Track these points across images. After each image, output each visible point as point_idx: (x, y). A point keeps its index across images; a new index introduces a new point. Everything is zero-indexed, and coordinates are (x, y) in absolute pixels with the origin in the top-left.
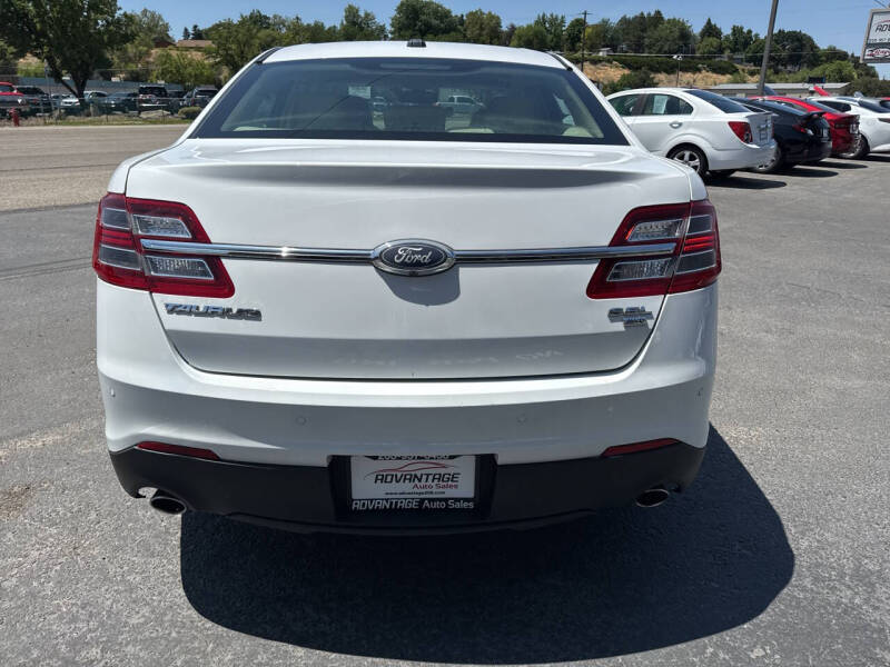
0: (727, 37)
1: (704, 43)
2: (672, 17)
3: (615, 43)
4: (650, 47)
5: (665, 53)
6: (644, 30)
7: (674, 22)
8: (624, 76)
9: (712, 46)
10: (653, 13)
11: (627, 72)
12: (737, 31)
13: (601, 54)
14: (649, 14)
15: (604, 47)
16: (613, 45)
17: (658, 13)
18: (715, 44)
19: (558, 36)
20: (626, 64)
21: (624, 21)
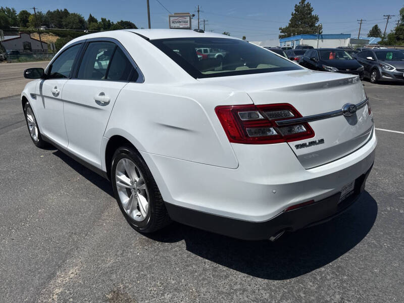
0: (100, 22)
1: (91, 25)
2: (73, 13)
3: (47, 23)
4: (66, 26)
5: (75, 29)
6: (61, 18)
7: (75, 15)
8: (58, 40)
9: (95, 26)
10: (63, 10)
11: (58, 37)
12: (104, 20)
13: (42, 29)
14: (61, 10)
15: (42, 25)
16: (46, 24)
17: (66, 10)
18: (96, 26)
19: (15, 19)
20: (56, 34)
21: (49, 12)
